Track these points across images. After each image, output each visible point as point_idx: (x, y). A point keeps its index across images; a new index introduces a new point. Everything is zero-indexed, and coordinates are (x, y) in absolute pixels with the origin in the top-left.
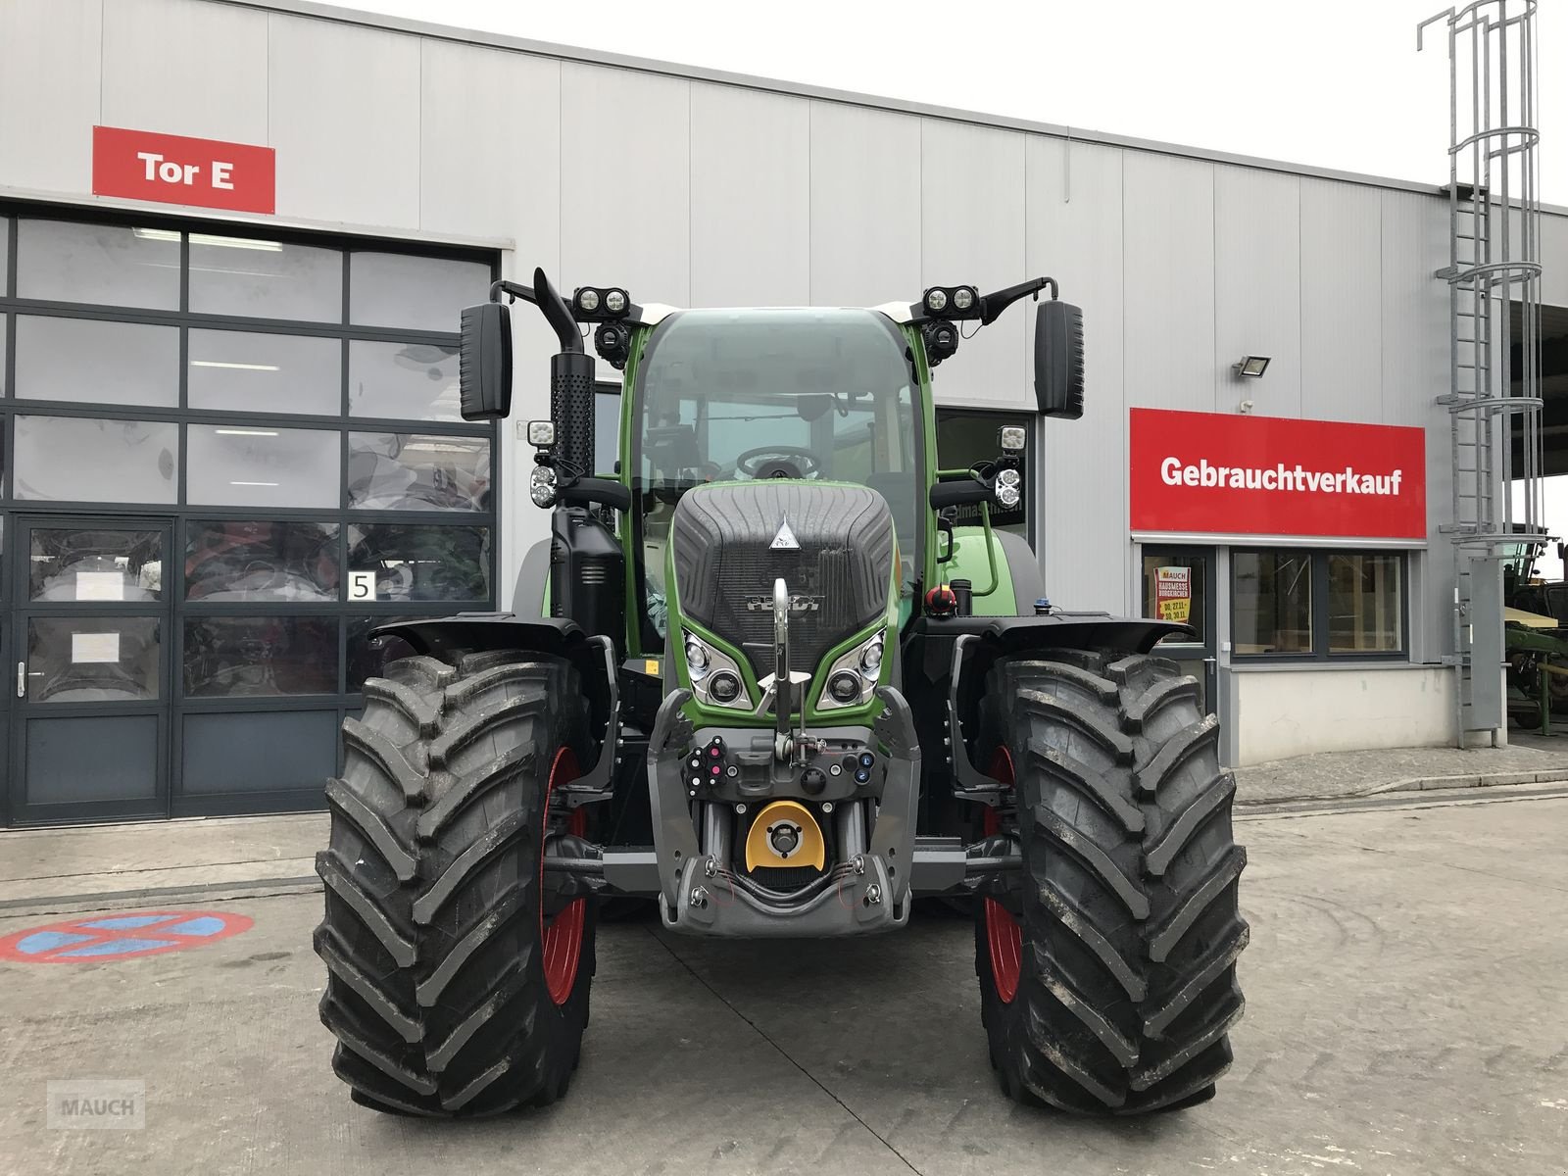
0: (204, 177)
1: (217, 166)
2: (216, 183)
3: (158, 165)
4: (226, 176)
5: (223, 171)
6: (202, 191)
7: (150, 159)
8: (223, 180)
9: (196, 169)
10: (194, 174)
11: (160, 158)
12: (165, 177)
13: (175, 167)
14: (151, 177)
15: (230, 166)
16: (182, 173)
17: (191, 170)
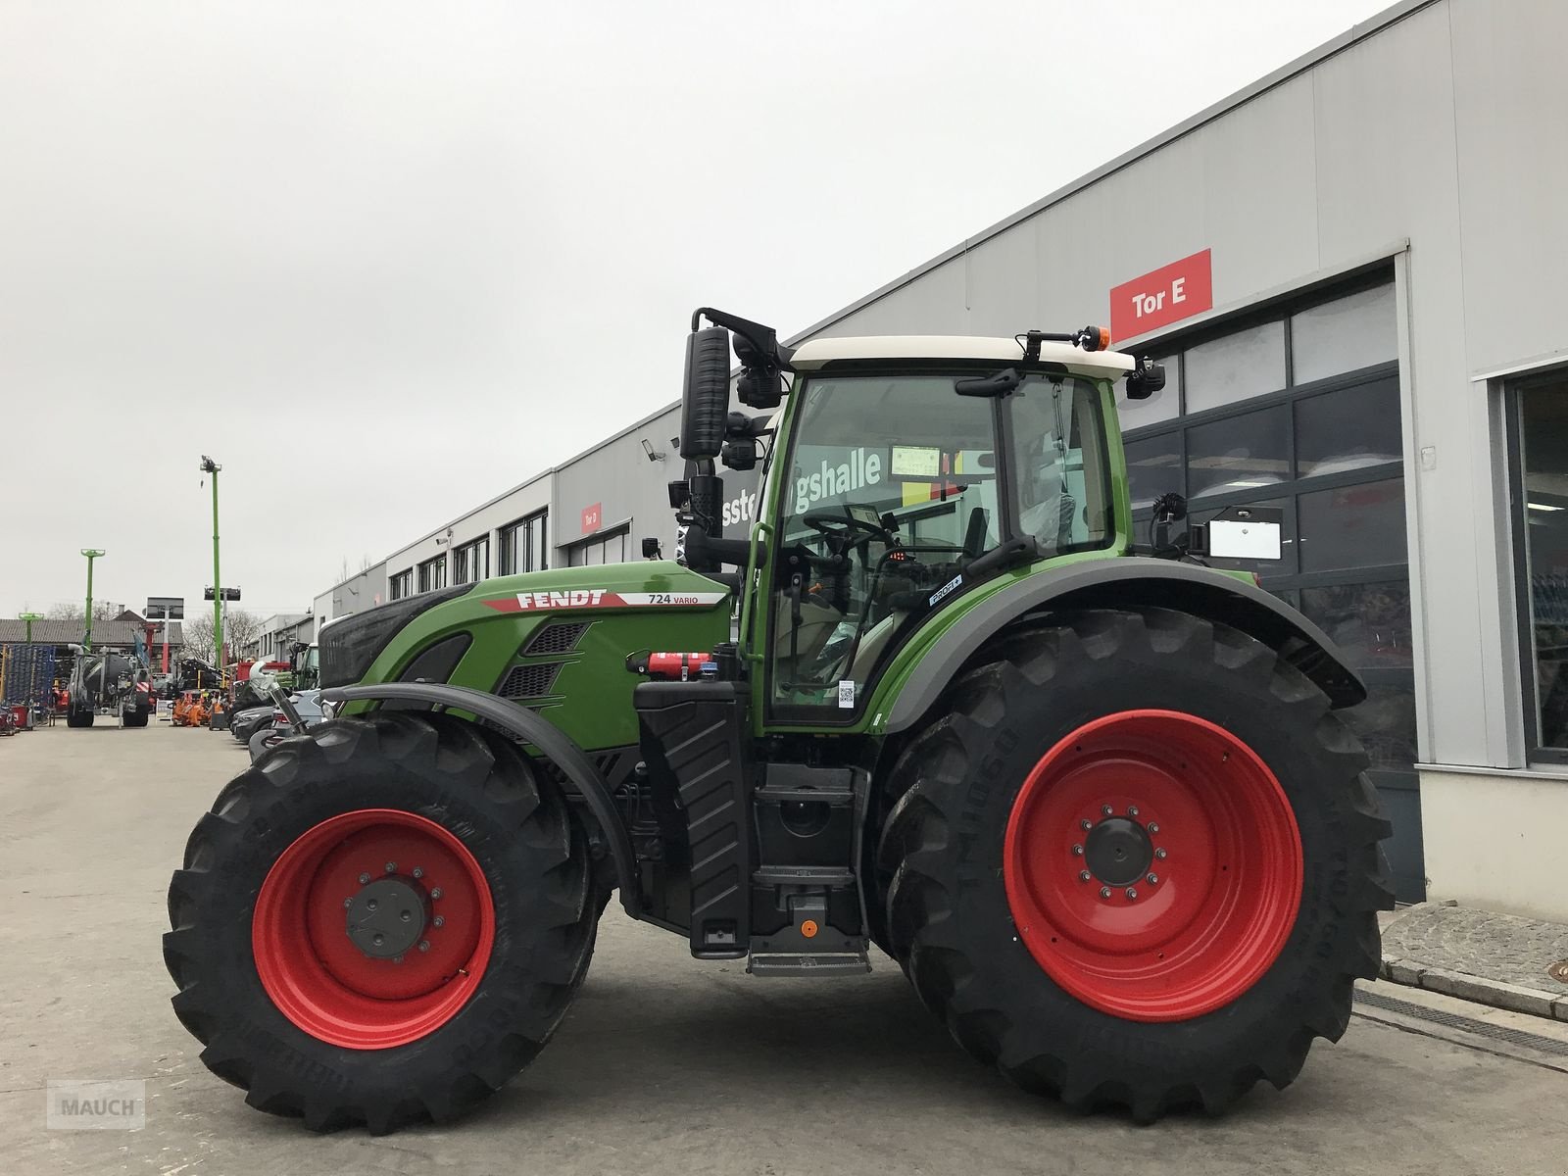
0: (1168, 299)
1: (1174, 285)
2: (1176, 299)
3: (1143, 301)
4: (1181, 290)
5: (1179, 286)
6: (1170, 311)
7: (1137, 299)
8: (1179, 295)
9: (1164, 294)
10: (1163, 299)
11: (1143, 296)
12: (1148, 311)
13: (1151, 298)
14: (1139, 314)
15: (1182, 281)
16: (1156, 302)
17: (1161, 296)
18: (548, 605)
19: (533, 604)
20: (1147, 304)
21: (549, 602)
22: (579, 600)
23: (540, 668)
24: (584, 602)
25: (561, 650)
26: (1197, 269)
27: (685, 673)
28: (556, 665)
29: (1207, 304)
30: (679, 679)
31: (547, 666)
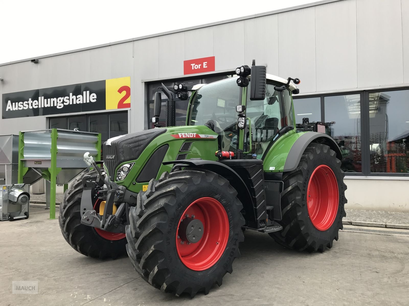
0: (202, 66)
1: (204, 63)
2: (204, 67)
3: (194, 66)
4: (206, 65)
5: (205, 64)
6: (202, 69)
7: (193, 65)
8: (205, 66)
9: (201, 65)
10: (200, 66)
11: (194, 64)
12: (195, 68)
13: (197, 65)
14: (193, 69)
15: (206, 63)
16: (199, 66)
17: (200, 65)
18: (185, 137)
19: (182, 136)
20: (195, 66)
21: (185, 136)
22: (191, 136)
23: (183, 155)
24: (192, 136)
25: (187, 150)
26: (211, 61)
27: (231, 157)
28: (186, 154)
29: (214, 70)
30: (229, 159)
31: (184, 155)
